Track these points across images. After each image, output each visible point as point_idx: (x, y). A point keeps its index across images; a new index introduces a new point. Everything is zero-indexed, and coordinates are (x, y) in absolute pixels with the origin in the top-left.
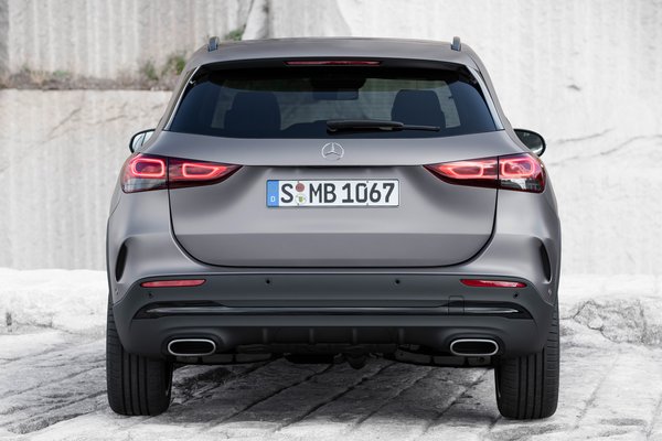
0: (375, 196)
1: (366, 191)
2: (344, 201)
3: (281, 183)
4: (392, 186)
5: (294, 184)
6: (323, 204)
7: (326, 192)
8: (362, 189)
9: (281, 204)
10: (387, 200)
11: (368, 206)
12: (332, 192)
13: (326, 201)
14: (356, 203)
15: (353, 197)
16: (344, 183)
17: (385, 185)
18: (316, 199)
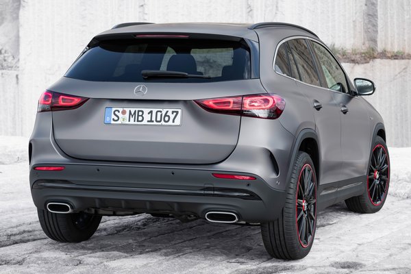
0: (167, 119)
1: (161, 115)
2: (148, 121)
3: (114, 109)
4: (177, 112)
5: (121, 110)
6: (136, 123)
7: (138, 116)
8: (159, 114)
9: (113, 122)
10: (173, 122)
11: (162, 125)
12: (142, 116)
13: (138, 121)
14: (155, 123)
15: (154, 119)
16: (149, 110)
17: (173, 112)
18: (132, 119)
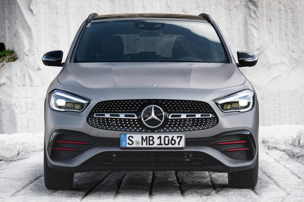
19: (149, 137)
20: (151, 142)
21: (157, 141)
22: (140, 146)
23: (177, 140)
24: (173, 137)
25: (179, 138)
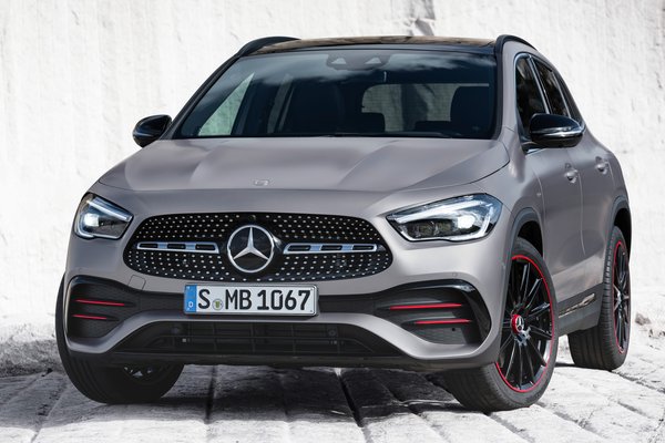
19: (242, 291)
20: (245, 303)
21: (257, 301)
22: (223, 310)
23: (300, 300)
24: (291, 292)
25: (304, 295)
